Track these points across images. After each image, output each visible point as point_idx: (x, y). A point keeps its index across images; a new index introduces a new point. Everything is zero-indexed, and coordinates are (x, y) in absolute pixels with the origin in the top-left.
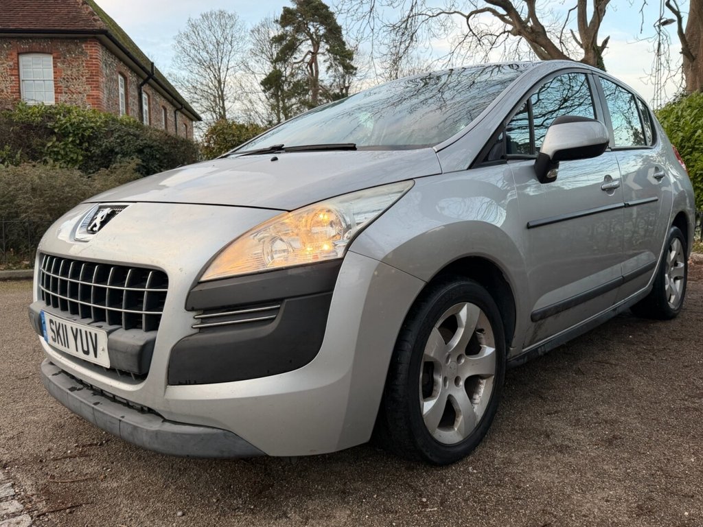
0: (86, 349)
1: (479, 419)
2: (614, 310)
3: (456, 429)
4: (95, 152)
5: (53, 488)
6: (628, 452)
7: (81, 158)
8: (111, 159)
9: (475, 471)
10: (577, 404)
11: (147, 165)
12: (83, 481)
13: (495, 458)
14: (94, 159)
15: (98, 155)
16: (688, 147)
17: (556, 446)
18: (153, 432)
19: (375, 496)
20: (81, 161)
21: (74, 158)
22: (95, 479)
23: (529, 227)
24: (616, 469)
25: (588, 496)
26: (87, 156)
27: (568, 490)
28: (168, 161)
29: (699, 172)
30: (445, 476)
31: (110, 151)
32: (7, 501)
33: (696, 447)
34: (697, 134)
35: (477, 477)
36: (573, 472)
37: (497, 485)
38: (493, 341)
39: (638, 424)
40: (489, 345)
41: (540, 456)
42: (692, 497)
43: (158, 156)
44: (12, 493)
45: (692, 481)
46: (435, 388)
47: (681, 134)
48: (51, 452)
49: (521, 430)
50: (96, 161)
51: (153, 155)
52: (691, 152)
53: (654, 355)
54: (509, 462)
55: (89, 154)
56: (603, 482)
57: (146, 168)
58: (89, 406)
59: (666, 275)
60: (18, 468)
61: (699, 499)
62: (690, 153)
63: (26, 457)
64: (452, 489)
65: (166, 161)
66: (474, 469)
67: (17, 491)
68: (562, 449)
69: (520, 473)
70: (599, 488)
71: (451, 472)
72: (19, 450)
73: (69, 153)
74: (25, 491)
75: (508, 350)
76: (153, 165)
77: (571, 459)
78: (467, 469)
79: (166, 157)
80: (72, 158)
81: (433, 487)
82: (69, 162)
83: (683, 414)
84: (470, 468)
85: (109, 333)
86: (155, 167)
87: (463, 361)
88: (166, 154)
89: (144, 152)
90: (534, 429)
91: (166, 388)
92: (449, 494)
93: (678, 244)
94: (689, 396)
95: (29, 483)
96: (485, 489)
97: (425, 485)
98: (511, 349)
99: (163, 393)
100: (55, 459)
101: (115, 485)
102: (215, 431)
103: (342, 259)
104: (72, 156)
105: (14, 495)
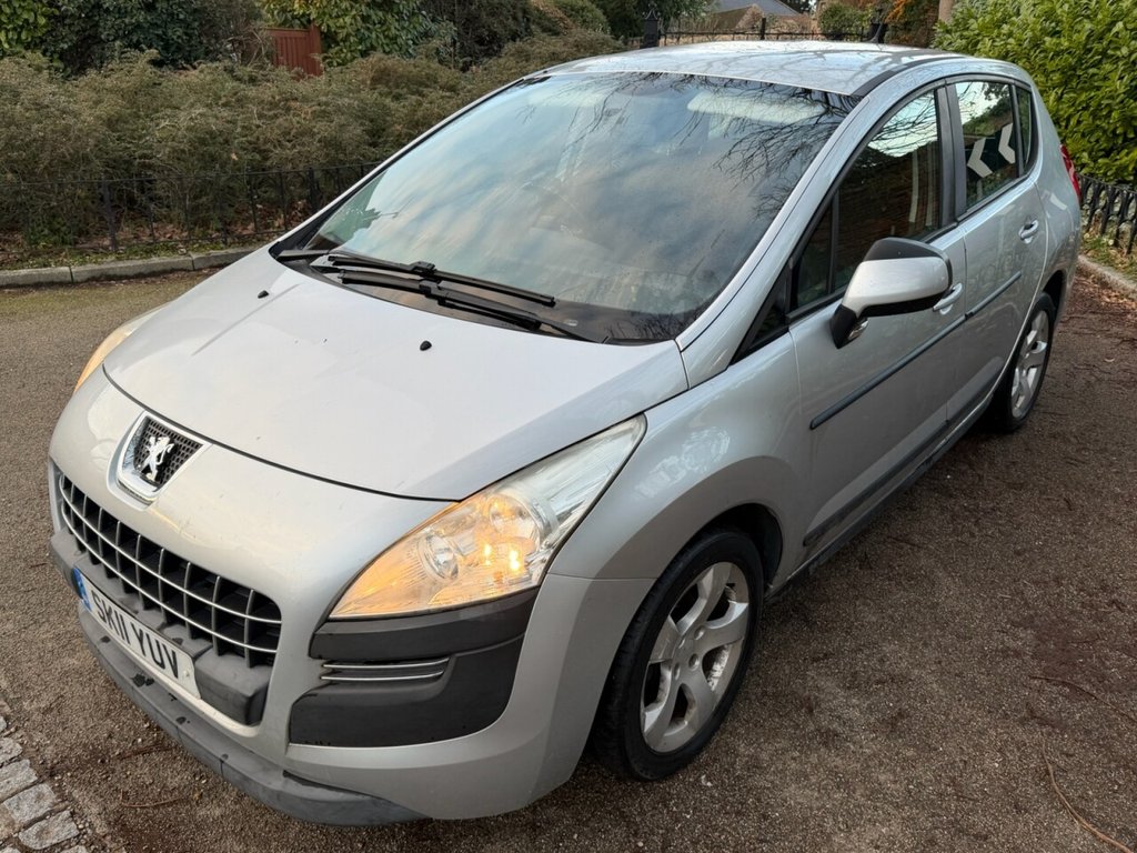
0: (159, 660)
1: (720, 698)
2: (928, 461)
3: (686, 723)
4: (67, 10)
5: (131, 820)
6: (915, 746)
7: (42, 21)
8: (98, 22)
9: (709, 784)
10: (856, 638)
11: (164, 33)
12: (170, 804)
13: (737, 756)
14: (67, 21)
15: (72, 15)
16: (1097, 53)
17: (819, 730)
18: (273, 791)
19: (576, 836)
20: (44, 26)
21: (31, 21)
22: (187, 801)
23: (812, 428)
24: (895, 782)
25: (854, 837)
26: (55, 17)
27: (829, 824)
28: (201, 24)
29: (1105, 102)
30: (669, 793)
31: (94, 7)
32: (70, 847)
33: (1005, 737)
34: (1115, 30)
35: (712, 797)
36: (838, 788)
37: (738, 813)
38: (746, 592)
39: (935, 686)
40: (740, 601)
41: (797, 754)
42: (986, 838)
43: (181, 16)
44: (75, 833)
45: (990, 807)
46: (661, 686)
47: (1088, 26)
48: (114, 741)
49: (775, 696)
50: (70, 25)
51: (173, 14)
52: (1100, 61)
53: (976, 523)
54: (755, 766)
55: (57, 13)
56: (876, 808)
57: (162, 40)
58: (171, 722)
59: (1017, 370)
60: (71, 776)
61: (993, 843)
62: (1097, 65)
63: (79, 751)
64: (677, 821)
65: (196, 24)
66: (708, 779)
67: (81, 826)
68: (829, 738)
69: (768, 788)
70: (870, 820)
71: (676, 786)
72: (66, 736)
73: (19, 11)
74: (91, 825)
75: (766, 588)
76: (174, 33)
77: (839, 761)
78: (698, 780)
79: (197, 15)
80: (26, 21)
81: (652, 816)
82: (22, 27)
83: (998, 663)
84: (703, 777)
85: (195, 659)
86: (179, 37)
87: (701, 634)
88: (195, 10)
89: (155, 9)
90: (793, 693)
91: (287, 746)
92: (674, 830)
93: (1042, 320)
94: (1013, 624)
95: (95, 810)
96: (721, 821)
97: (642, 813)
98: (772, 587)
99: (284, 751)
100: (121, 757)
101: (217, 812)
102: (360, 797)
103: (538, 587)
104: (25, 16)
105: (78, 836)
